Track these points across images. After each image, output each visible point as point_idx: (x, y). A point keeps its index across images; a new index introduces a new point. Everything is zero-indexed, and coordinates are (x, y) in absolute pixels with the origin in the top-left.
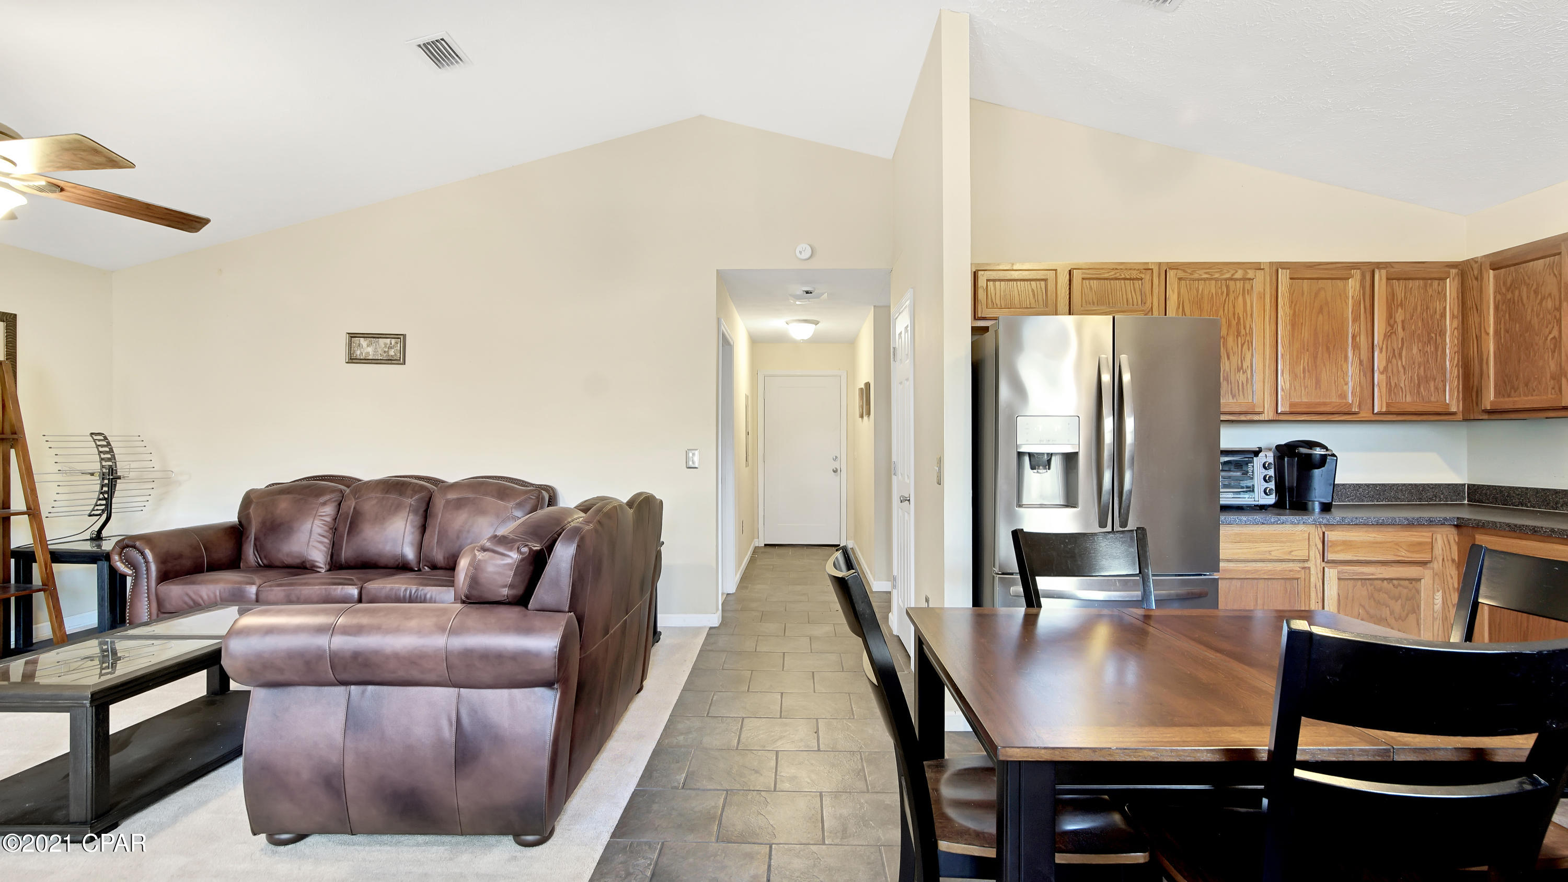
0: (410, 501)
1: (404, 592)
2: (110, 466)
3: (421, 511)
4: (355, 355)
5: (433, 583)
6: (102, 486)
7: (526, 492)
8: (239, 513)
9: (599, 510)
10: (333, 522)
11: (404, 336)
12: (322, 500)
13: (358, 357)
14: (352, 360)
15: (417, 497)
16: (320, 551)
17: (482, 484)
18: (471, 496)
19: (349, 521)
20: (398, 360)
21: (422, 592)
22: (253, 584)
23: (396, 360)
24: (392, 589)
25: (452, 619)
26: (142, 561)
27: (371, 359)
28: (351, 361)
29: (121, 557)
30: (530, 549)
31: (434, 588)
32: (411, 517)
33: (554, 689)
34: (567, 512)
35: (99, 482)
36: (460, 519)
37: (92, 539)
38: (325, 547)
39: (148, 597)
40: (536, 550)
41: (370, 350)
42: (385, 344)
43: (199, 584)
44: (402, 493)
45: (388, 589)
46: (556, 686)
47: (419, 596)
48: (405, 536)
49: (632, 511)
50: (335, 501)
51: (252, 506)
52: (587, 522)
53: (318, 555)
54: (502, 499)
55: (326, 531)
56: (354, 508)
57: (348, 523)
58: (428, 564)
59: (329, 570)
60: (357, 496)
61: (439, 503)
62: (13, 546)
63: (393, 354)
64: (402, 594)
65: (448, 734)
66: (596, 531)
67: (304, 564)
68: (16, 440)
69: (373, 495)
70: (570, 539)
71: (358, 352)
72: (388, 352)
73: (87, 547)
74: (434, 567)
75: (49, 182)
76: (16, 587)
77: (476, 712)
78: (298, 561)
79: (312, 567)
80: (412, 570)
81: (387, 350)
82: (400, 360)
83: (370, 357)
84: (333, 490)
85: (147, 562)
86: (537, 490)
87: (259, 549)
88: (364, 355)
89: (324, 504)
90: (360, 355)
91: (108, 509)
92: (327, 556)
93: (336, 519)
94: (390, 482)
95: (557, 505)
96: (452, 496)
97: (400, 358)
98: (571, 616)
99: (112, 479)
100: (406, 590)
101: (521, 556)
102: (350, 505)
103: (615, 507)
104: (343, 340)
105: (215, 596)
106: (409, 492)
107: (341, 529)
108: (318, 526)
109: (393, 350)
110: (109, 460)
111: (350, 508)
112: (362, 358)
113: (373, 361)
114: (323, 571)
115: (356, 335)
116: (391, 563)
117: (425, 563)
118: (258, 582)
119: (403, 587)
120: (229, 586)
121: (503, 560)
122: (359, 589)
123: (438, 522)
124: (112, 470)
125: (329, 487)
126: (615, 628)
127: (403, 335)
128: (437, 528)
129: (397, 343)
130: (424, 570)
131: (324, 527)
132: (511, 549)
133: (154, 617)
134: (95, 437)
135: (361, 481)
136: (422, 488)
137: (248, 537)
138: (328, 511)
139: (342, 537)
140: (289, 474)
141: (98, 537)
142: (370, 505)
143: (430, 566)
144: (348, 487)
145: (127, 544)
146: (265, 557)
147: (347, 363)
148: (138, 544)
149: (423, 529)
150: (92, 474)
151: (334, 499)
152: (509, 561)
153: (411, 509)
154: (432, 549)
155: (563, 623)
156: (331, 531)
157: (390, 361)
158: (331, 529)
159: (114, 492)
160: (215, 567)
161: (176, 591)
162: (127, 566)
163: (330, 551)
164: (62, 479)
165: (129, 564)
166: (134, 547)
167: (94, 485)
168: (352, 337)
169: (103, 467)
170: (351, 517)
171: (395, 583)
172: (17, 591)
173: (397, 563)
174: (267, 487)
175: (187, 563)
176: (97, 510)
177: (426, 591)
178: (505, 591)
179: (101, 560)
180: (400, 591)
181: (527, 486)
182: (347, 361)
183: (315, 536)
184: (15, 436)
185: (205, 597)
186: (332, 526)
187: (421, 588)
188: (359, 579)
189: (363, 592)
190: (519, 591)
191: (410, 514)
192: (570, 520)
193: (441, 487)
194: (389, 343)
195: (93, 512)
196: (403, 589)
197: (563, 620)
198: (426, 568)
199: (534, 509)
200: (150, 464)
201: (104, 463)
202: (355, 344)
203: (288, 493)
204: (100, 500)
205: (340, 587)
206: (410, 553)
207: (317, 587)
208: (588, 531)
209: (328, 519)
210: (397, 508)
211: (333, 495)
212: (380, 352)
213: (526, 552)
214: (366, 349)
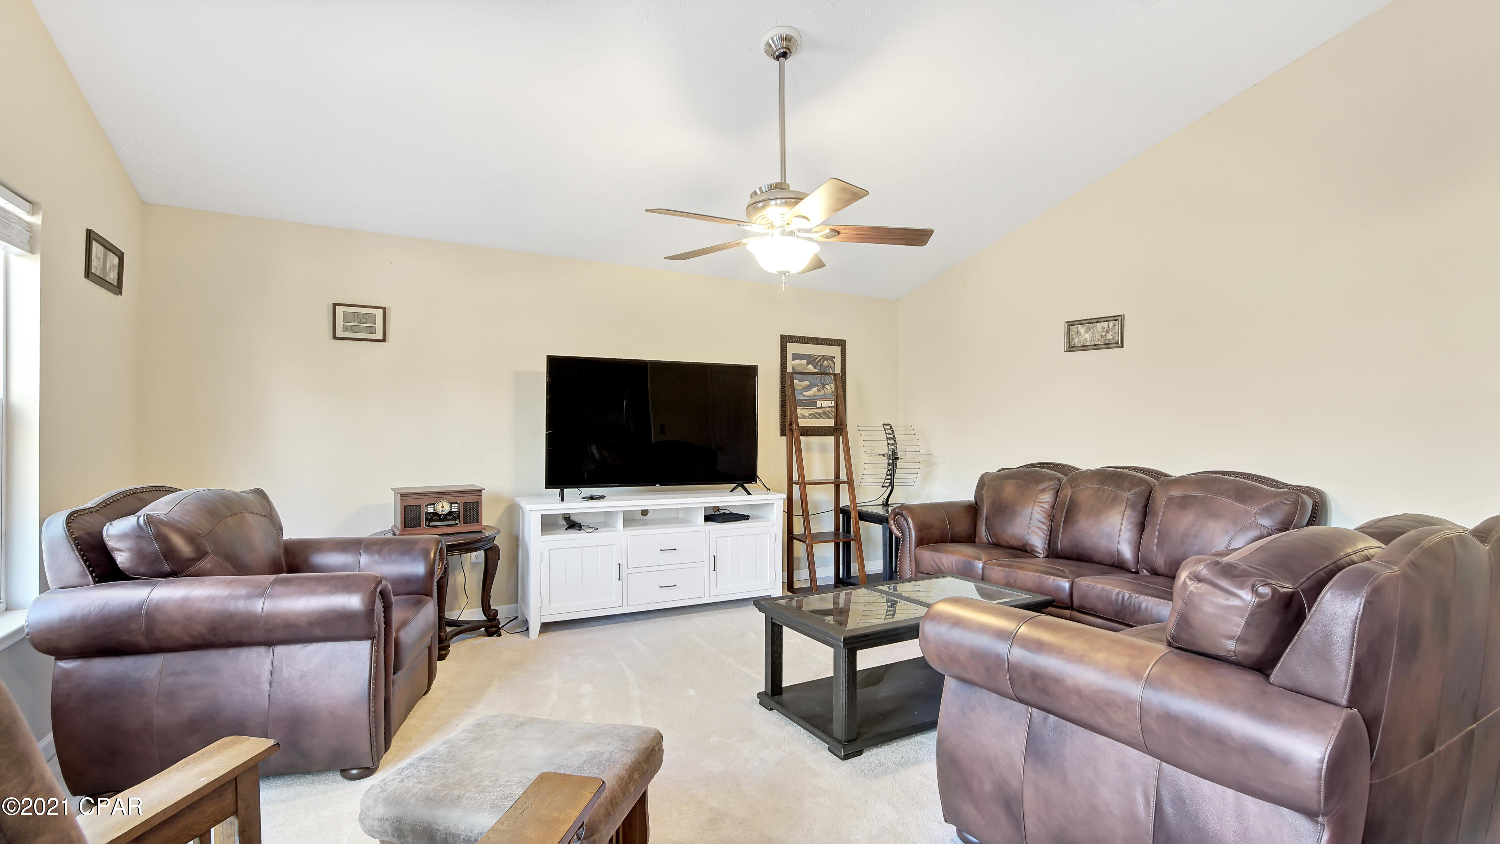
0: (1129, 495)
1: (1116, 595)
2: (894, 450)
3: (1141, 506)
4: (1073, 344)
5: (1150, 592)
6: (889, 465)
7: (1277, 495)
8: (976, 493)
9: (1413, 544)
10: (1051, 510)
11: (1123, 317)
12: (1042, 487)
13: (1077, 345)
14: (1071, 348)
15: (1135, 491)
16: (1039, 537)
17: (1214, 481)
18: (1200, 494)
19: (1065, 510)
20: (1116, 343)
21: (1137, 600)
22: (980, 560)
23: (1114, 344)
24: (1103, 590)
25: (1150, 667)
26: (907, 527)
27: (1089, 346)
28: (1069, 350)
29: (894, 523)
30: (1275, 591)
31: (1150, 598)
32: (1129, 513)
33: (1317, 822)
34: (1343, 537)
35: (887, 462)
36: (1185, 521)
37: (883, 505)
38: (1044, 534)
39: (911, 560)
40: (1286, 593)
41: (1088, 336)
42: (1103, 328)
43: (942, 553)
44: (1118, 487)
45: (1099, 589)
46: (1321, 819)
47: (1133, 604)
48: (1122, 533)
49: (1487, 547)
50: (1053, 489)
51: (985, 489)
52: (1388, 562)
53: (1038, 542)
54: (1241, 501)
55: (1044, 518)
56: (1071, 498)
57: (1065, 512)
58: (1147, 568)
59: (1047, 557)
60: (1073, 486)
61: (1161, 499)
62: (842, 506)
63: (1111, 337)
64: (1114, 598)
65: (1145, 815)
66: (1405, 577)
67: (1025, 547)
68: (842, 429)
69: (1089, 485)
70: (1352, 588)
71: (1076, 341)
72: (1106, 336)
73: (880, 511)
74: (1155, 573)
75: (831, 230)
76: (844, 536)
77: (1183, 803)
78: (1020, 544)
79: (1032, 551)
80: (1129, 571)
81: (1104, 334)
82: (1118, 344)
83: (1088, 344)
84: (1052, 478)
85: (909, 528)
86: (1295, 493)
87: (989, 527)
88: (1082, 342)
89: (1043, 491)
90: (1078, 342)
91: (892, 485)
92: (1045, 542)
93: (1054, 507)
94: (1107, 472)
95: (1326, 525)
96: (1176, 492)
97: (1119, 341)
98: (1354, 715)
99: (895, 459)
100: (1118, 594)
101: (1257, 600)
102: (1067, 493)
103: (1449, 541)
104: (1062, 329)
105: (952, 564)
106: (1127, 484)
107: (1058, 517)
108: (1039, 513)
109: (1111, 334)
110: (893, 445)
111: (1066, 497)
112: (1080, 345)
113: (1091, 348)
114: (1042, 557)
115: (1074, 323)
116: (1107, 560)
117: (1143, 566)
118: (985, 558)
119: (1116, 591)
120: (962, 559)
121: (1228, 600)
122: (1071, 583)
123: (1159, 521)
124: (894, 453)
125: (1048, 475)
126: (1449, 742)
127: (1121, 316)
128: (1158, 528)
129: (1116, 326)
130: (1143, 574)
131: (1042, 513)
132: (1241, 586)
133: (914, 577)
134: (886, 428)
135: (1079, 470)
136: (1142, 481)
137: (981, 516)
138: (1047, 498)
139: (1059, 526)
140: (1015, 462)
141: (886, 504)
142: (1086, 495)
143: (1150, 571)
144: (1066, 476)
145: (898, 513)
146: (994, 536)
147: (1066, 352)
148: (904, 512)
149: (1142, 527)
150: (884, 456)
151: (1052, 487)
152: (1236, 602)
153: (1129, 503)
154: (1152, 552)
155: (1338, 725)
156: (1049, 518)
157: (1108, 345)
158: (1049, 516)
159: (896, 470)
160: (955, 540)
161: (928, 556)
162: (898, 530)
163: (1048, 538)
164: (869, 458)
165: (899, 528)
166: (902, 515)
167: (884, 464)
168: (1070, 326)
169: (889, 450)
170: (1068, 507)
171: (1109, 585)
172: (844, 538)
173: (1113, 561)
174: (998, 471)
175: (936, 533)
176: (887, 483)
177: (1141, 600)
178: (1232, 645)
179: (885, 523)
180: (1113, 594)
181: (1278, 487)
182: (1066, 350)
183: (1035, 523)
184: (842, 427)
185: (946, 565)
186: (1050, 514)
187: (1135, 595)
188: (1071, 572)
189: (1075, 587)
190: (1256, 649)
191: (1127, 510)
192: (1350, 551)
193: (1163, 482)
194: (1107, 326)
195: (885, 485)
196: (1115, 593)
197: (1336, 720)
198: (1145, 571)
199: (1285, 526)
200: (918, 449)
201: (890, 448)
202: (1073, 333)
203: (1013, 479)
204: (888, 475)
205: (1053, 577)
206: (1127, 552)
207: (1031, 573)
208: (1389, 578)
209: (1047, 506)
210: (1114, 501)
211: (1051, 483)
212: (1098, 337)
213: (1265, 596)
214: (1085, 335)
